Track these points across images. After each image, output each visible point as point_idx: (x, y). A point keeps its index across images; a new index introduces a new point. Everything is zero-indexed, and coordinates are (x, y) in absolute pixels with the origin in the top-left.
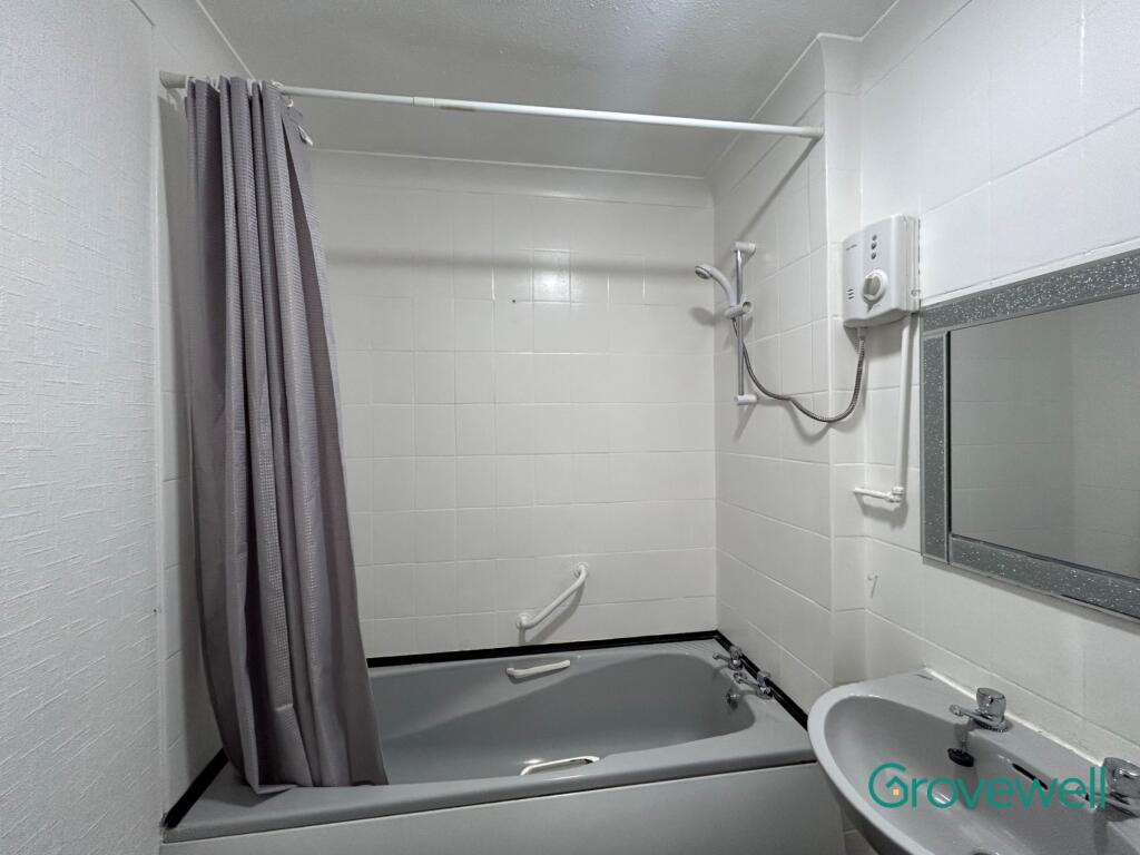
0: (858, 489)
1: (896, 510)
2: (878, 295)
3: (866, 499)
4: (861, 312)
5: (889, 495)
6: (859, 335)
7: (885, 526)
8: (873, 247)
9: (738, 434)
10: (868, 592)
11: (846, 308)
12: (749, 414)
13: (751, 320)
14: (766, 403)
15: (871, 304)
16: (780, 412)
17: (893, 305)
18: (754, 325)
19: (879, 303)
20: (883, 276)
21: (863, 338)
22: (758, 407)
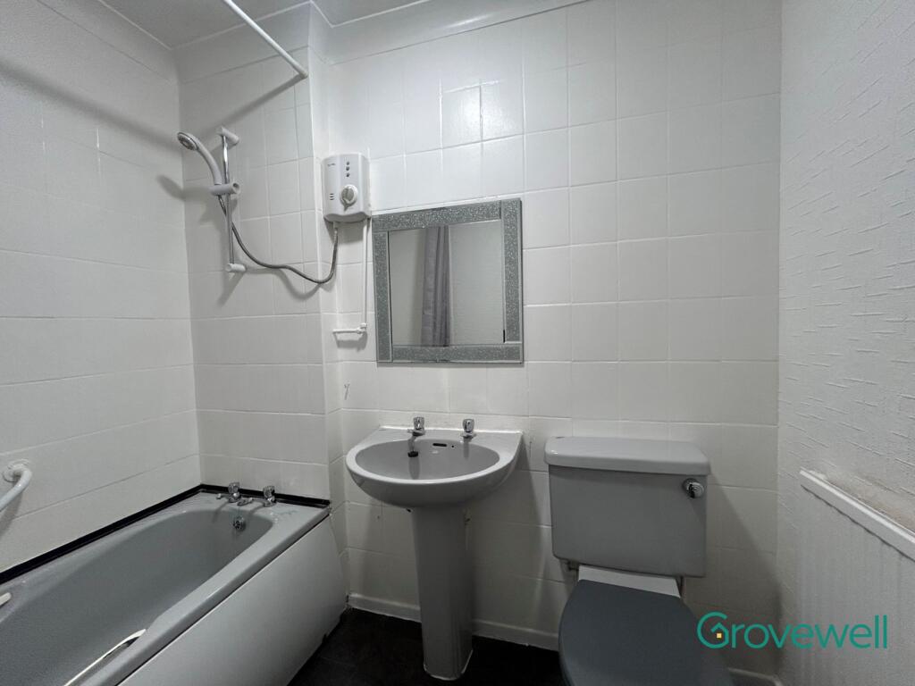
0: (335, 330)
1: (360, 339)
2: (352, 201)
3: (339, 337)
4: (339, 209)
5: (359, 329)
6: (334, 226)
7: (354, 350)
8: (348, 169)
9: (223, 300)
10: (342, 396)
11: (327, 206)
12: (236, 281)
13: (236, 201)
14: (255, 272)
15: (347, 206)
16: (272, 278)
17: (361, 210)
18: (238, 206)
19: (353, 207)
20: (355, 190)
21: (337, 229)
22: (246, 275)
